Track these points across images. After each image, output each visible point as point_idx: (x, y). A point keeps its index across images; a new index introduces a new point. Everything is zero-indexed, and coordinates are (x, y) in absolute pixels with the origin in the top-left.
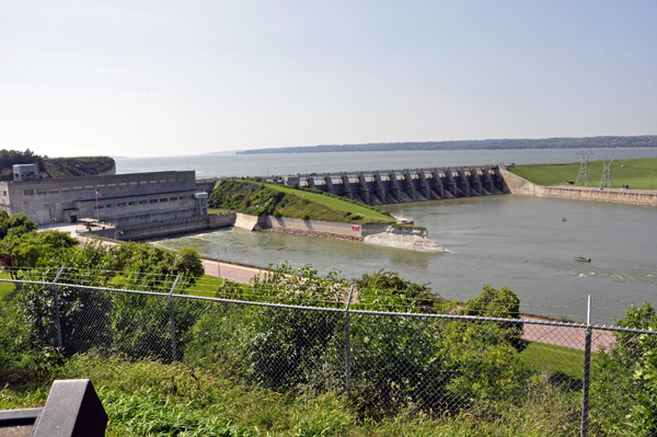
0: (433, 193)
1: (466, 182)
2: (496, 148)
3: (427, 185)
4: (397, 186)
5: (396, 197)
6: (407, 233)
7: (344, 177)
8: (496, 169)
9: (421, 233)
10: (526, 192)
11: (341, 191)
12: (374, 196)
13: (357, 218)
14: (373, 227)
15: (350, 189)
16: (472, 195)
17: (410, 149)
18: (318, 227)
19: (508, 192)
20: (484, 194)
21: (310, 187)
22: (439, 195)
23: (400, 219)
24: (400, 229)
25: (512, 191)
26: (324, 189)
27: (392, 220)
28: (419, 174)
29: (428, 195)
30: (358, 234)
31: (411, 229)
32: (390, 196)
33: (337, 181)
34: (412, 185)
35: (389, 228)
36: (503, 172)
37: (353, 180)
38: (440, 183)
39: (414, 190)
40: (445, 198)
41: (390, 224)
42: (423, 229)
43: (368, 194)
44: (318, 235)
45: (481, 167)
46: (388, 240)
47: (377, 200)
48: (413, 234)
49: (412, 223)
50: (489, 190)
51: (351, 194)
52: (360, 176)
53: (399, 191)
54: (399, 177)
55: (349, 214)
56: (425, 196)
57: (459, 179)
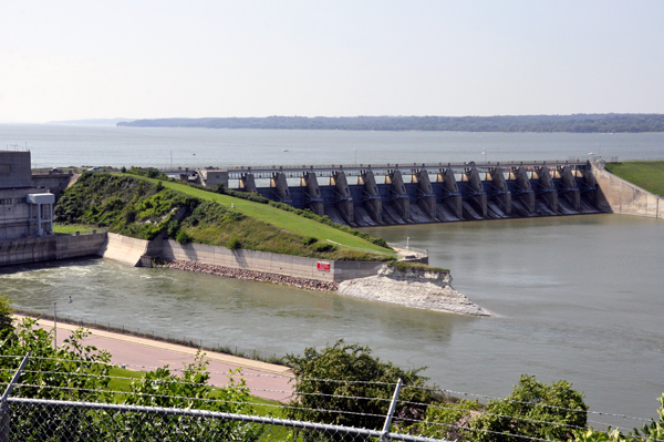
0: (468, 208)
1: (529, 190)
2: (590, 130)
3: (456, 192)
4: (404, 194)
5: (400, 213)
6: (414, 279)
7: (309, 174)
8: (585, 167)
9: (440, 279)
10: (641, 212)
11: (303, 199)
12: (362, 210)
13: (327, 249)
14: (355, 265)
15: (318, 197)
16: (540, 215)
17: (433, 129)
18: (258, 262)
19: (606, 210)
20: (561, 213)
21: (247, 190)
22: (480, 211)
23: (403, 252)
24: (402, 271)
25: (615, 208)
26: (273, 195)
27: (389, 255)
28: (444, 174)
29: (459, 212)
30: (328, 277)
31: (422, 270)
32: (390, 210)
33: (294, 181)
34: (430, 192)
35: (383, 269)
36: (599, 174)
37: (324, 181)
38: (481, 191)
39: (433, 201)
40: (489, 217)
41: (385, 261)
42: (442, 273)
43: (350, 207)
44: (257, 278)
45: (557, 163)
46: (380, 289)
47: (367, 219)
48: (426, 280)
49: (425, 261)
50: (572, 206)
51: (321, 206)
52: (338, 174)
53: (407, 203)
54: (407, 179)
55: (313, 241)
56: (453, 213)
57: (516, 185)
